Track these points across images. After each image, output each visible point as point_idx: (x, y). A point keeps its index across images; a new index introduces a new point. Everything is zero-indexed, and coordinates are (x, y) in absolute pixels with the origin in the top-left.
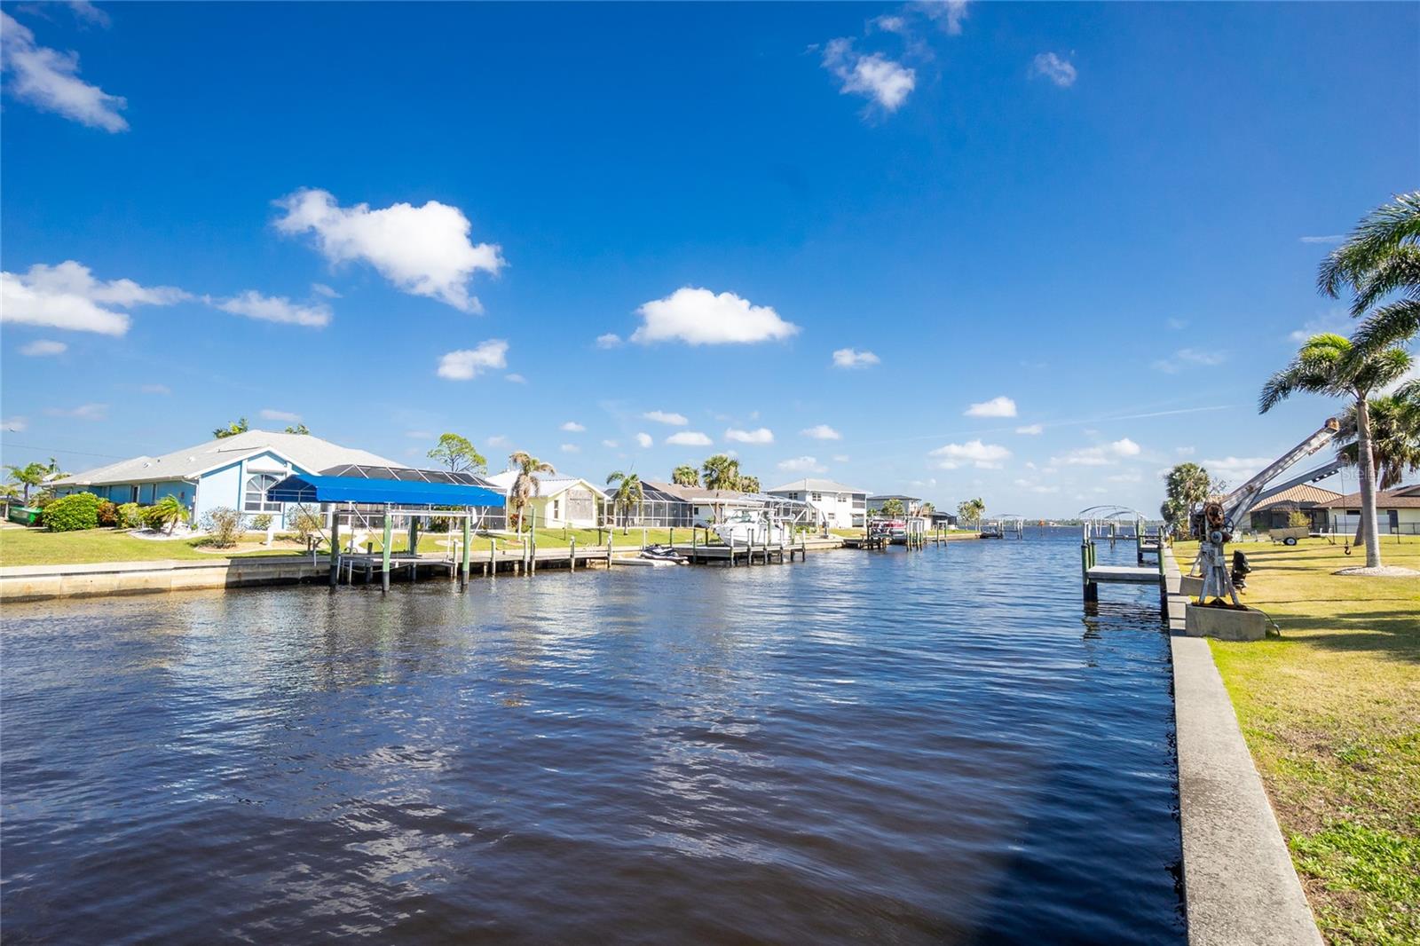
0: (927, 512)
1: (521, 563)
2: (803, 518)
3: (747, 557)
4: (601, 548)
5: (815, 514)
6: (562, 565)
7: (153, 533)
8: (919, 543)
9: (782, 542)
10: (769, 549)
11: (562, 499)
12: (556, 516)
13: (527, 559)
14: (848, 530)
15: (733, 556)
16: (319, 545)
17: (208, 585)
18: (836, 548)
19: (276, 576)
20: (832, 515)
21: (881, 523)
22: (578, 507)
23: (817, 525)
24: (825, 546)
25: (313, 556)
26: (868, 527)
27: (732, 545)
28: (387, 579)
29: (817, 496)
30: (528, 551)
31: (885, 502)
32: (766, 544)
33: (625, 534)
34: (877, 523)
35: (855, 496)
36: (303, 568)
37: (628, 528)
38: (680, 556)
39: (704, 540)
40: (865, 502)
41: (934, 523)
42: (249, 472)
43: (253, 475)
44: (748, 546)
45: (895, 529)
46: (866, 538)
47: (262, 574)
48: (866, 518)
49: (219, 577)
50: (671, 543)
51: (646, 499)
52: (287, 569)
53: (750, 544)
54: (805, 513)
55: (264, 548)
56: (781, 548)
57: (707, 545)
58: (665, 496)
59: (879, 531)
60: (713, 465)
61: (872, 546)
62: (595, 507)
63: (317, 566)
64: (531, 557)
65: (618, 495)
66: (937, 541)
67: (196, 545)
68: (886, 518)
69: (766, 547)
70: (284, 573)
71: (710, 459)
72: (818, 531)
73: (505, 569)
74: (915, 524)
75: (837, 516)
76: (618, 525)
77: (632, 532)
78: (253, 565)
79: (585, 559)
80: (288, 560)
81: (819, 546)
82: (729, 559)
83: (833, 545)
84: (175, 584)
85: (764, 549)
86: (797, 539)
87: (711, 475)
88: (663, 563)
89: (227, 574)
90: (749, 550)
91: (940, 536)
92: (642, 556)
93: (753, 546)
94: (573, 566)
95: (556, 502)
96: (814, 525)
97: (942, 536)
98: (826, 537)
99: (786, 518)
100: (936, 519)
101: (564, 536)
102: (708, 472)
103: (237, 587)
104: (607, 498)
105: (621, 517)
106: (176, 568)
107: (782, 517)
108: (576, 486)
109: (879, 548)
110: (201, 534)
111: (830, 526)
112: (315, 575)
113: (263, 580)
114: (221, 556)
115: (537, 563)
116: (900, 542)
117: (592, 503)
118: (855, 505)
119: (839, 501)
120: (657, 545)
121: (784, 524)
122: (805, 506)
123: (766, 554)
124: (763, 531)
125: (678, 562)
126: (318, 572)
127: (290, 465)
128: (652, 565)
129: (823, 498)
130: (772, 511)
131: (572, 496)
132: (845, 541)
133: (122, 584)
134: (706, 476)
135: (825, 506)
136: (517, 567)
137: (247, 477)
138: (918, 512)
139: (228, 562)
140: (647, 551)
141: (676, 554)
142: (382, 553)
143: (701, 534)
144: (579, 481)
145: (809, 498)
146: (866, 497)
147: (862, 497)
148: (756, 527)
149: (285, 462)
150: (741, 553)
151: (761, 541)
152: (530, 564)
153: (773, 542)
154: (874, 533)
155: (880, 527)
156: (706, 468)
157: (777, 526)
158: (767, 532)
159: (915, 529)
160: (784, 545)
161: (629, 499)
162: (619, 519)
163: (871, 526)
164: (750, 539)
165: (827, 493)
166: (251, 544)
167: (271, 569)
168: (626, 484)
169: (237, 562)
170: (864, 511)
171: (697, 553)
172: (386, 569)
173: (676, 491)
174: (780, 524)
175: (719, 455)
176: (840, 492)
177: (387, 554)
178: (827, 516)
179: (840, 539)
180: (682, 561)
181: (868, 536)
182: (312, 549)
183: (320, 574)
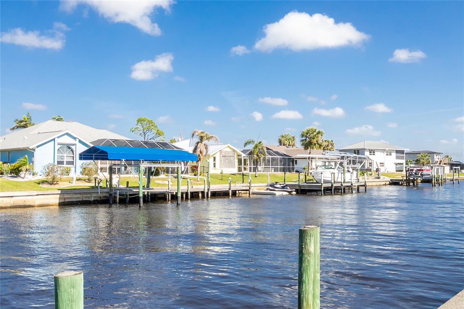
0: (447, 161)
1: (203, 193)
2: (364, 166)
3: (331, 190)
4: (244, 185)
5: (371, 163)
6: (224, 194)
7: (16, 177)
8: (440, 181)
9: (353, 181)
10: (344, 185)
11: (218, 156)
12: (215, 166)
13: (206, 191)
14: (393, 173)
15: (323, 189)
16: (101, 183)
17: (51, 204)
18: (385, 185)
19: (81, 200)
20: (382, 164)
21: (415, 169)
22: (227, 161)
23: (373, 171)
24: (378, 184)
25: (98, 189)
26: (406, 171)
27: (322, 182)
28: (142, 200)
29: (372, 152)
30: (206, 186)
31: (418, 155)
32: (343, 181)
33: (256, 177)
34: (412, 168)
35: (397, 152)
36: (93, 195)
37: (257, 173)
38: (291, 189)
39: (304, 180)
40: (404, 155)
41: (451, 169)
42: (59, 144)
43: (60, 146)
44: (332, 183)
45: (425, 172)
46: (405, 178)
47: (75, 198)
48: (405, 165)
49: (55, 200)
50: (285, 182)
51: (268, 155)
52: (86, 196)
53: (333, 182)
54: (365, 163)
55: (72, 185)
56: (352, 184)
57: (306, 182)
58: (277, 153)
59: (414, 174)
60: (307, 134)
61: (409, 183)
62: (237, 161)
63: (100, 195)
64: (208, 189)
65: (251, 153)
66: (453, 180)
67: (39, 184)
68: (419, 165)
69: (343, 184)
70: (84, 198)
71: (305, 131)
72: (373, 174)
73: (195, 196)
74: (438, 169)
75: (385, 165)
76: (250, 171)
77: (260, 176)
78: (70, 193)
79: (236, 191)
80: (86, 191)
81: (374, 184)
82: (321, 190)
83: (384, 183)
84: (37, 203)
85: (342, 185)
86: (361, 178)
87: (306, 140)
88: (281, 193)
89: (59, 198)
90: (332, 185)
91: (455, 177)
92: (267, 189)
93: (334, 183)
94: (230, 195)
95: (215, 158)
96: (370, 170)
97: (456, 177)
98: (379, 178)
99: (354, 166)
100: (452, 165)
101: (222, 178)
102: (304, 138)
103: (64, 205)
104: (243, 155)
105: (252, 166)
106: (37, 195)
107: (352, 165)
108: (225, 148)
109: (414, 184)
110: (38, 178)
111: (381, 171)
112: (99, 199)
113: (75, 201)
114: (55, 189)
115: (211, 192)
116: (428, 181)
117: (235, 158)
118: (398, 158)
119: (387, 155)
120: (276, 183)
121: (353, 170)
122: (365, 158)
123: (342, 188)
124: (340, 174)
125: (290, 192)
126: (100, 197)
127: (77, 140)
128: (275, 194)
129: (376, 153)
130: (345, 162)
131: (223, 154)
132: (391, 180)
133: (15, 203)
134: (302, 141)
135: (377, 158)
136: (200, 195)
137: (57, 147)
138: (441, 162)
139: (59, 192)
140: (271, 186)
141: (288, 188)
142: (139, 187)
143: (302, 176)
144: (227, 145)
145: (367, 153)
146: (405, 152)
147: (402, 152)
148: (336, 171)
149: (75, 138)
150: (328, 187)
151: (339, 180)
152: (207, 193)
153: (346, 181)
154: (410, 175)
155: (414, 171)
156: (303, 136)
157: (349, 171)
158: (343, 174)
159: (437, 173)
160: (353, 183)
161: (258, 155)
162: (250, 168)
163: (408, 171)
164: (333, 179)
165: (379, 150)
166: (65, 183)
167: (79, 196)
168: (256, 147)
169: (64, 192)
170: (403, 161)
171: (301, 187)
172: (141, 195)
173: (282, 150)
174: (351, 170)
175: (310, 128)
176: (387, 149)
177: (141, 188)
178: (379, 165)
179: (388, 179)
180: (292, 192)
181: (407, 177)
182: (97, 185)
183: (102, 199)
